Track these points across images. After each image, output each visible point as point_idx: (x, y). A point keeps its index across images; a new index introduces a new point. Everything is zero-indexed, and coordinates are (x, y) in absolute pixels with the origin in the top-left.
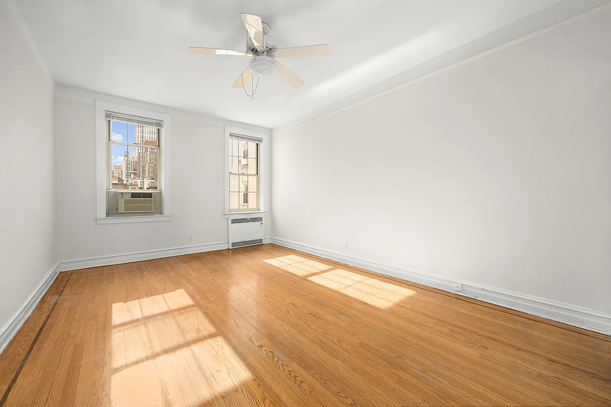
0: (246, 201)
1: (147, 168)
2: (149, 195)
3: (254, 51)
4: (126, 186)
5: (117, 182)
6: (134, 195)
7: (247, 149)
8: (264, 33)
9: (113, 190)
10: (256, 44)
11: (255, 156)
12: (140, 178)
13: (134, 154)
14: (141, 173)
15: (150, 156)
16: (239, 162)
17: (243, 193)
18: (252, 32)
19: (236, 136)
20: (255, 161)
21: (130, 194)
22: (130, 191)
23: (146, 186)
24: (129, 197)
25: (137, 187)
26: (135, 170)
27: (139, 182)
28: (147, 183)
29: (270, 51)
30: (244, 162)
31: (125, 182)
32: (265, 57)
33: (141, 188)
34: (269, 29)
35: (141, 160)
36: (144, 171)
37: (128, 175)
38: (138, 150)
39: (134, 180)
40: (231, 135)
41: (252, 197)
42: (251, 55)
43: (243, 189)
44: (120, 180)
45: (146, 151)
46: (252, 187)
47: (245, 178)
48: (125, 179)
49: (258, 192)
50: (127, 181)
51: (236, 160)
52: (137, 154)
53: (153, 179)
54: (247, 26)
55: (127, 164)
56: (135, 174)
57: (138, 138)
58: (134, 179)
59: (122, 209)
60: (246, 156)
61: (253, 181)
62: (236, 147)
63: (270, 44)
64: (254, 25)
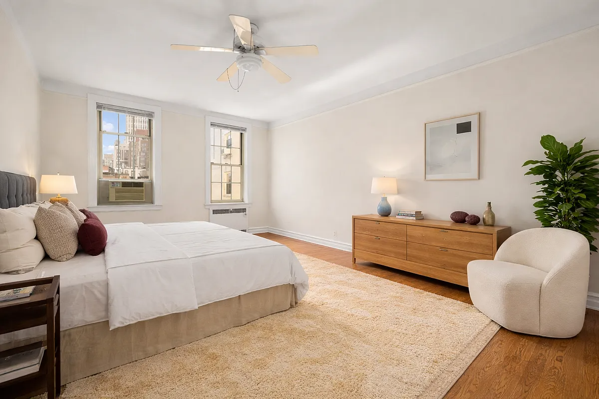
0: (229, 191)
1: (138, 157)
2: (140, 185)
3: (242, 49)
4: (117, 175)
5: (108, 171)
6: (125, 184)
7: (231, 139)
8: (252, 33)
9: (104, 179)
10: (243, 42)
11: (239, 146)
12: (132, 167)
13: (125, 143)
14: (132, 163)
15: (141, 146)
16: (222, 151)
17: (226, 184)
18: (239, 32)
19: (218, 126)
20: (239, 150)
21: (121, 183)
22: (121, 180)
23: (137, 175)
24: (120, 186)
25: (128, 177)
26: (127, 159)
27: (130, 171)
28: (138, 172)
29: (257, 49)
30: (227, 151)
31: (116, 171)
32: (252, 54)
33: (132, 178)
34: (257, 29)
35: (132, 149)
36: (135, 160)
37: (119, 164)
38: (129, 139)
39: (124, 170)
40: (212, 125)
41: (236, 188)
42: (237, 53)
43: (225, 180)
44: (111, 169)
45: (137, 140)
46: (236, 178)
47: (229, 168)
48: (115, 169)
49: (242, 183)
50: (118, 170)
51: (218, 149)
52: (128, 143)
53: (144, 168)
54: (235, 26)
55: (118, 153)
56: (126, 163)
57: (129, 127)
58: (125, 168)
59: (112, 198)
60: (229, 146)
61: (237, 171)
62: (218, 137)
63: (258, 43)
64: (242, 25)
